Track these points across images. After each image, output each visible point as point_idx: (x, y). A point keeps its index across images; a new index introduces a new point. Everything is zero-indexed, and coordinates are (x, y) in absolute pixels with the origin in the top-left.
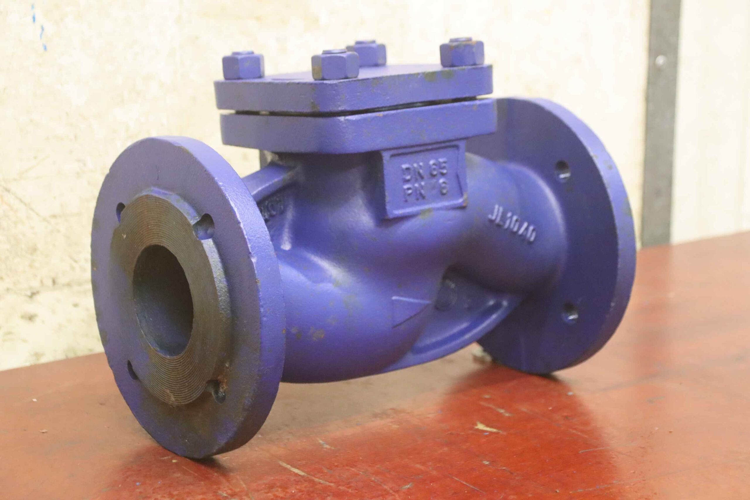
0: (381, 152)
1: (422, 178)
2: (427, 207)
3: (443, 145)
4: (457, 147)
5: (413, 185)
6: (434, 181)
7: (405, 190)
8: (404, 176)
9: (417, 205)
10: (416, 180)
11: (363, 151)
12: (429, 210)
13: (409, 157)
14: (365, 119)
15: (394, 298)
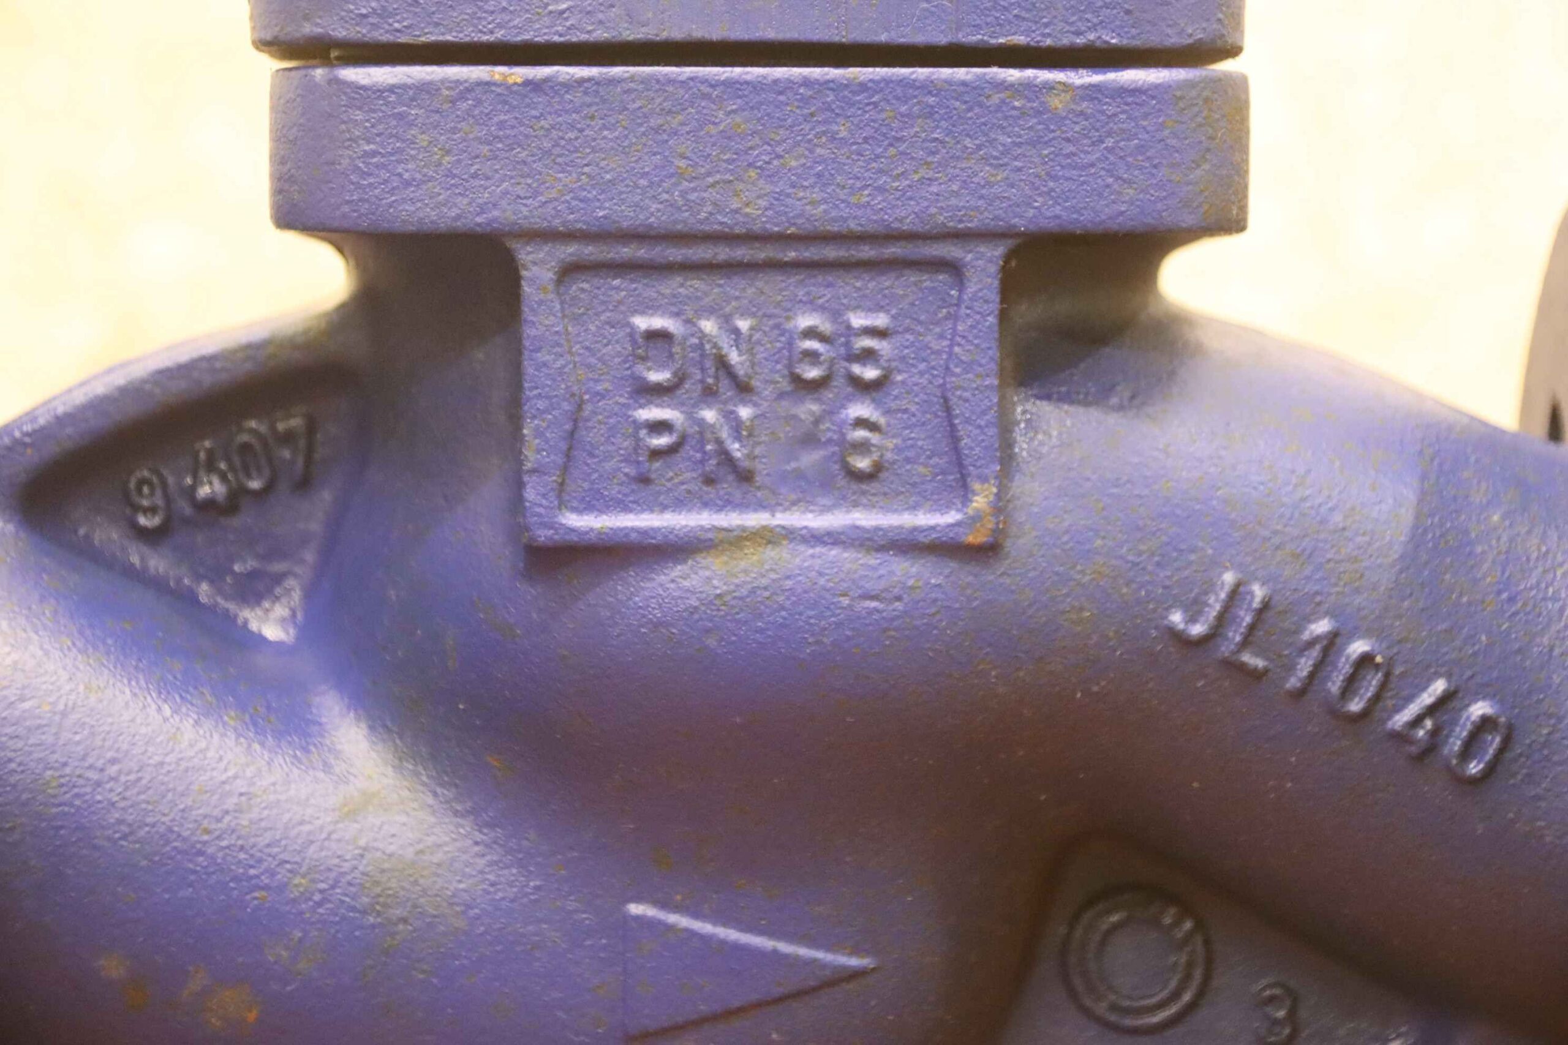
0: (513, 245)
1: (744, 389)
2: (755, 519)
3: (867, 252)
4: (954, 269)
5: (690, 416)
6: (810, 408)
7: (637, 425)
8: (640, 369)
9: (706, 505)
10: (709, 394)
11: (398, 227)
12: (767, 537)
13: (673, 285)
14: (425, 88)
15: (635, 909)
